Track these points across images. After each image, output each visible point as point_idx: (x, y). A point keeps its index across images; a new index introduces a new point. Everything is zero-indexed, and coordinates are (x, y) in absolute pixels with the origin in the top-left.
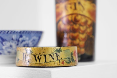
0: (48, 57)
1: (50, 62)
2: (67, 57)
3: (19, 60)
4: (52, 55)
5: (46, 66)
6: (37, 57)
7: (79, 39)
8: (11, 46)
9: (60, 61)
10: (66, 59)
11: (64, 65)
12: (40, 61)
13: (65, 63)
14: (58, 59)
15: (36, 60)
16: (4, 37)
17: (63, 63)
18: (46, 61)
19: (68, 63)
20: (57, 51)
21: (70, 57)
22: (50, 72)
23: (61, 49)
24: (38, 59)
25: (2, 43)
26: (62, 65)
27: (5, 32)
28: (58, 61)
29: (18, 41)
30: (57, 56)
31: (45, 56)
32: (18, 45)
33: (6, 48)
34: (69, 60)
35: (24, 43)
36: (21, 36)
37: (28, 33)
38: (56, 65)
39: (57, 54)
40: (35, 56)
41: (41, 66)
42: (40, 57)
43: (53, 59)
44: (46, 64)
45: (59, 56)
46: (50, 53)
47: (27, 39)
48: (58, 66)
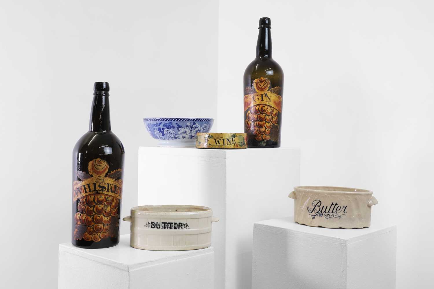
0: (226, 141)
1: (228, 145)
2: (241, 141)
3: (200, 143)
4: (229, 140)
5: (224, 148)
6: (217, 141)
7: (265, 126)
8: (185, 132)
9: (235, 144)
10: (240, 143)
11: (238, 148)
12: (219, 143)
13: (238, 146)
14: (233, 143)
15: (216, 143)
16: (180, 124)
17: (237, 146)
18: (224, 144)
19: (241, 146)
20: (233, 136)
21: (242, 141)
22: (225, 152)
23: (236, 135)
24: (218, 142)
25: (178, 129)
26: (236, 147)
27: (184, 120)
28: (234, 144)
29: (192, 127)
30: (233, 140)
31: (224, 140)
32: (191, 131)
33: (181, 133)
34: (242, 144)
35: (196, 129)
36: (194, 124)
37: (201, 120)
38: (232, 147)
39: (232, 139)
40: (215, 140)
41: (220, 148)
42: (219, 141)
43: (230, 142)
44: (224, 146)
45: (234, 140)
46: (227, 138)
47: (199, 126)
48: (233, 148)
